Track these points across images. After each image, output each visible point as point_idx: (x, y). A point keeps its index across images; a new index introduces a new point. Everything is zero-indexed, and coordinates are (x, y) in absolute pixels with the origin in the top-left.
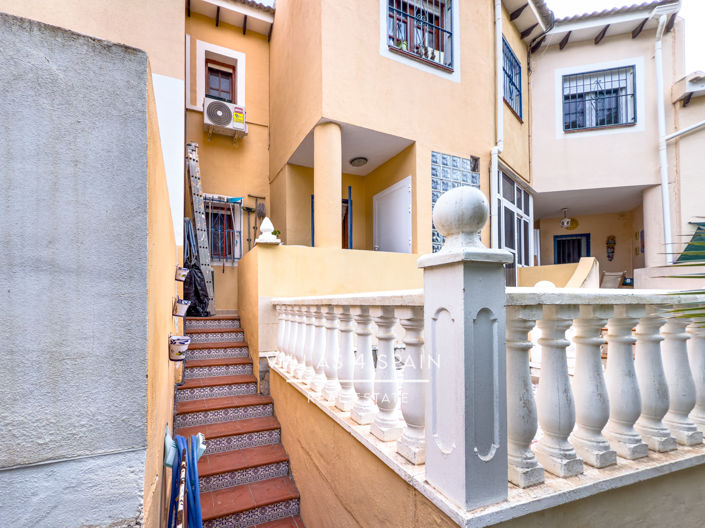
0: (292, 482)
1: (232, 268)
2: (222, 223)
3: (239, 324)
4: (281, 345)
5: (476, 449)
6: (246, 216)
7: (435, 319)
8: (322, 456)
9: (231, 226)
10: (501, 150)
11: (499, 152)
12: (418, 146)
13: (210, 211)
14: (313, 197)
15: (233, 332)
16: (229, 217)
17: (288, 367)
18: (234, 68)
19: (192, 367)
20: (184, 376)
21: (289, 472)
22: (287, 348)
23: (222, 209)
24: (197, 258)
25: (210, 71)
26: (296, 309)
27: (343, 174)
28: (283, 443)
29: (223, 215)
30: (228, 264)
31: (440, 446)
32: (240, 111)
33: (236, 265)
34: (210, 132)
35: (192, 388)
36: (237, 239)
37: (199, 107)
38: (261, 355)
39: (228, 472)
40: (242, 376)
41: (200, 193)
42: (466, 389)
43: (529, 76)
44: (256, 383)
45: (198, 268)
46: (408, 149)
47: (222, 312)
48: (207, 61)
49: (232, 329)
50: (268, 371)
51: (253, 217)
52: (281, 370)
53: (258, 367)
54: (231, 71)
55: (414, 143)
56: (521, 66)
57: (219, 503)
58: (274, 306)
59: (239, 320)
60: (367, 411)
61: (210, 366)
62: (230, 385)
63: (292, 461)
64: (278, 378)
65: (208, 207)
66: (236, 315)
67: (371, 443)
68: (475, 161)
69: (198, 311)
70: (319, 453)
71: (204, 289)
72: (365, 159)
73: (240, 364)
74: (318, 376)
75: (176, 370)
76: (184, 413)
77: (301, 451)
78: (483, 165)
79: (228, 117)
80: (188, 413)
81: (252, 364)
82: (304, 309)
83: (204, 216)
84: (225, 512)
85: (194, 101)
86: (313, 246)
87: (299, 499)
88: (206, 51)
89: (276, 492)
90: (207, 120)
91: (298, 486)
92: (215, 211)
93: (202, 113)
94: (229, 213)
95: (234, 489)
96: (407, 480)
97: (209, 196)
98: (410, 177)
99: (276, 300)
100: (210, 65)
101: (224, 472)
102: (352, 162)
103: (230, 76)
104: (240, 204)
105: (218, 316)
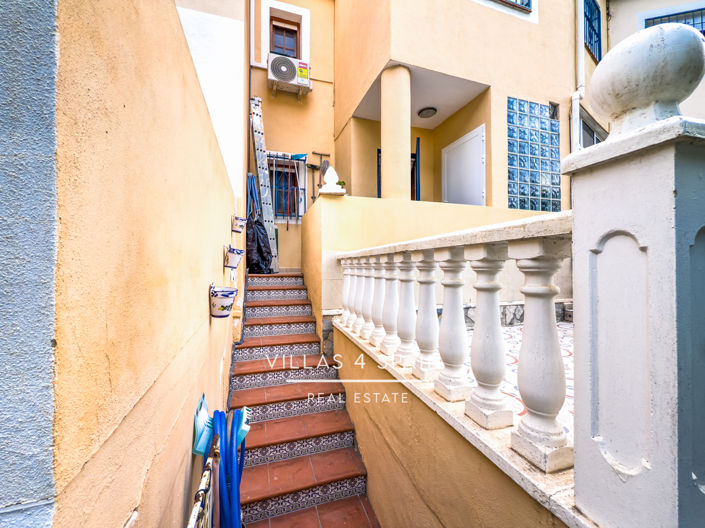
0: (358, 455)
1: (297, 226)
2: (286, 180)
3: (301, 280)
4: (346, 302)
5: (694, 477)
6: (311, 173)
7: (596, 252)
8: (395, 433)
9: (295, 182)
10: (583, 95)
11: (581, 98)
12: (492, 91)
13: (274, 169)
14: (379, 151)
15: (296, 289)
16: (294, 175)
17: (354, 326)
18: (298, 25)
19: (252, 326)
20: (243, 334)
21: (354, 443)
22: (352, 305)
23: (287, 167)
24: (261, 215)
25: (275, 29)
26: (363, 261)
27: (412, 128)
28: (348, 409)
29: (287, 173)
30: (292, 222)
31: (609, 458)
32: (304, 66)
33: (300, 223)
34: (275, 88)
35: (251, 348)
36: (301, 196)
37: (263, 64)
38: (325, 313)
39: (287, 442)
40: (305, 336)
41: (264, 148)
42: (680, 369)
43: (608, 21)
44: (319, 343)
45: (261, 225)
46: (482, 94)
47: (287, 270)
48: (272, 19)
49: (295, 286)
50: (332, 331)
51: (317, 174)
52: (346, 330)
53: (321, 326)
54: (295, 28)
55: (488, 88)
56: (601, 10)
57: (276, 478)
58: (339, 261)
59: (302, 277)
60: (458, 383)
61: (271, 324)
62: (291, 344)
63: (357, 431)
64: (342, 338)
65: (272, 165)
66: (299, 273)
67: (469, 429)
68: (554, 108)
69: (260, 268)
70: (391, 428)
71: (267, 246)
72: (435, 110)
73: (302, 323)
74: (389, 337)
75: (234, 329)
76: (241, 375)
77: (368, 422)
78: (563, 112)
79: (292, 72)
80: (245, 374)
81: (315, 322)
82: (373, 261)
83: (267, 172)
84: (281, 490)
85: (258, 59)
86: (379, 196)
87: (366, 476)
88: (271, 8)
89: (339, 467)
90: (271, 76)
91: (365, 461)
92: (280, 169)
93: (266, 70)
94: (293, 171)
95: (292, 462)
96: (539, 499)
97: (273, 153)
98: (484, 125)
99: (340, 254)
100: (275, 23)
101: (282, 443)
102: (420, 113)
103: (294, 34)
104: (305, 161)
105: (280, 274)
